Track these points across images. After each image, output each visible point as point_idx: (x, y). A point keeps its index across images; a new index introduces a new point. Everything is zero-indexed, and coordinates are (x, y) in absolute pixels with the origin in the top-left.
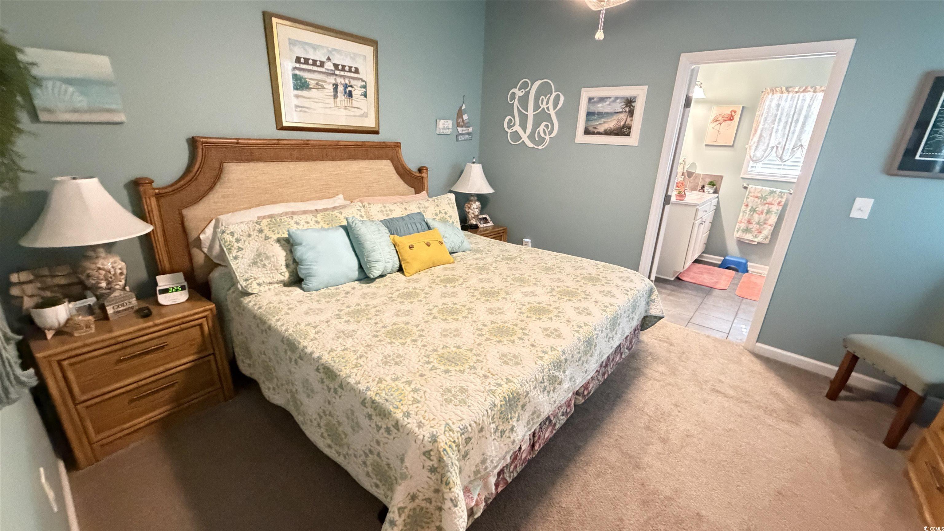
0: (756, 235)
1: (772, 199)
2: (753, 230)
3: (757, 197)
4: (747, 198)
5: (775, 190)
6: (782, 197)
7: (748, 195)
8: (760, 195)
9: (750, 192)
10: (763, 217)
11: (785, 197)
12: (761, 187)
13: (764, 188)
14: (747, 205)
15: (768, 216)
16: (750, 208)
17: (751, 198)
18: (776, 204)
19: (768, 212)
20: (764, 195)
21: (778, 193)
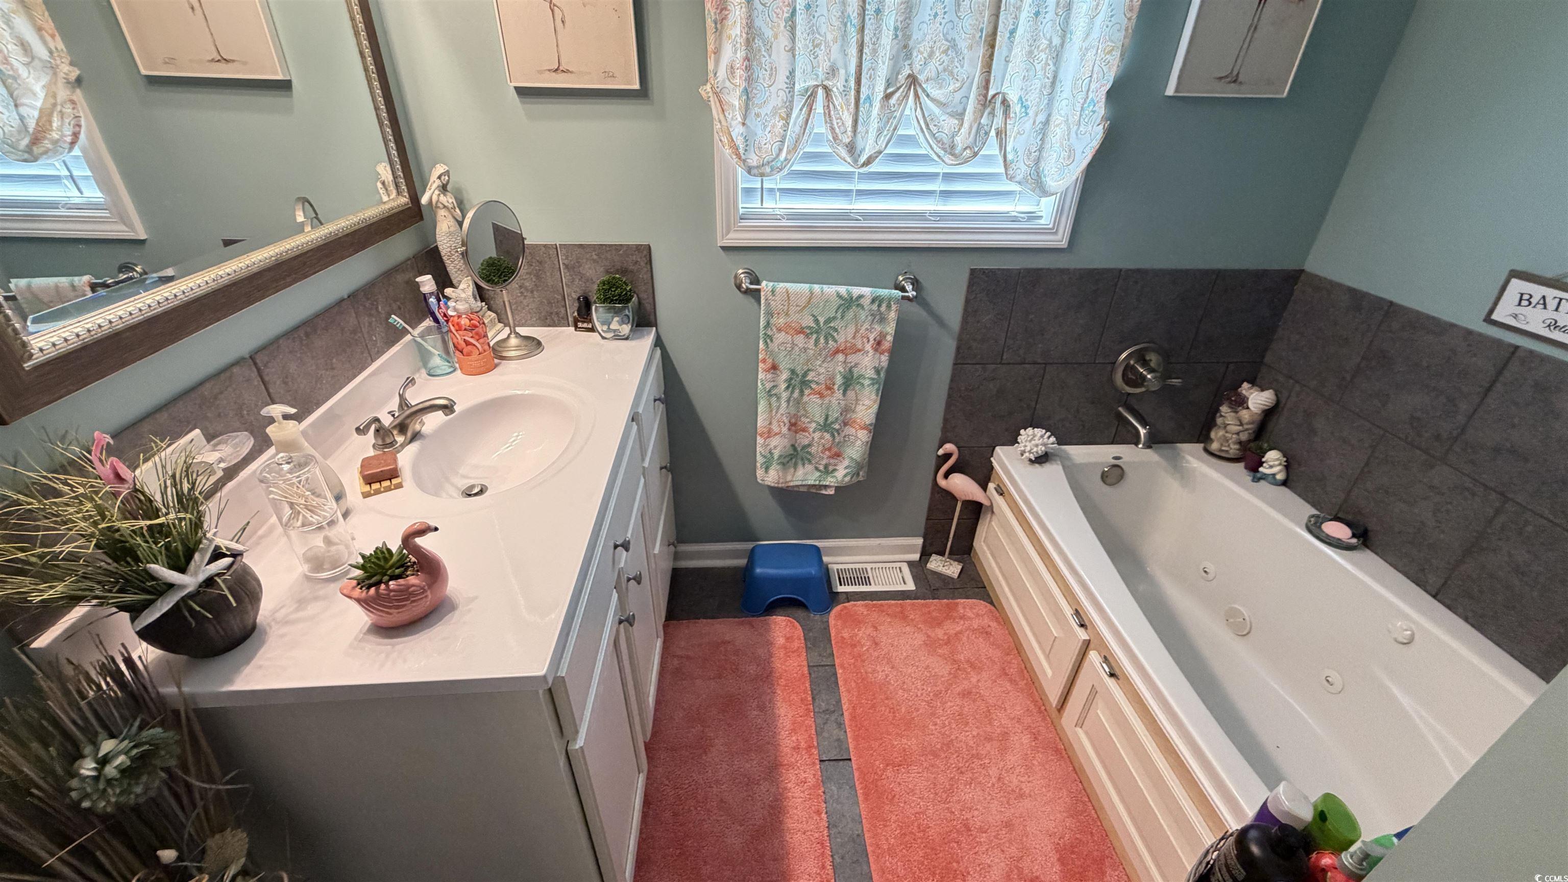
0: (826, 467)
1: (851, 330)
2: (813, 450)
3: (801, 331)
4: (769, 338)
5: (856, 291)
6: (883, 320)
7: (768, 325)
8: (808, 321)
9: (770, 314)
10: (836, 399)
11: (893, 315)
12: (804, 287)
13: (817, 288)
14: (774, 368)
15: (851, 394)
16: (785, 376)
17: (780, 337)
18: (868, 347)
19: (850, 381)
20: (822, 320)
21: (866, 302)
